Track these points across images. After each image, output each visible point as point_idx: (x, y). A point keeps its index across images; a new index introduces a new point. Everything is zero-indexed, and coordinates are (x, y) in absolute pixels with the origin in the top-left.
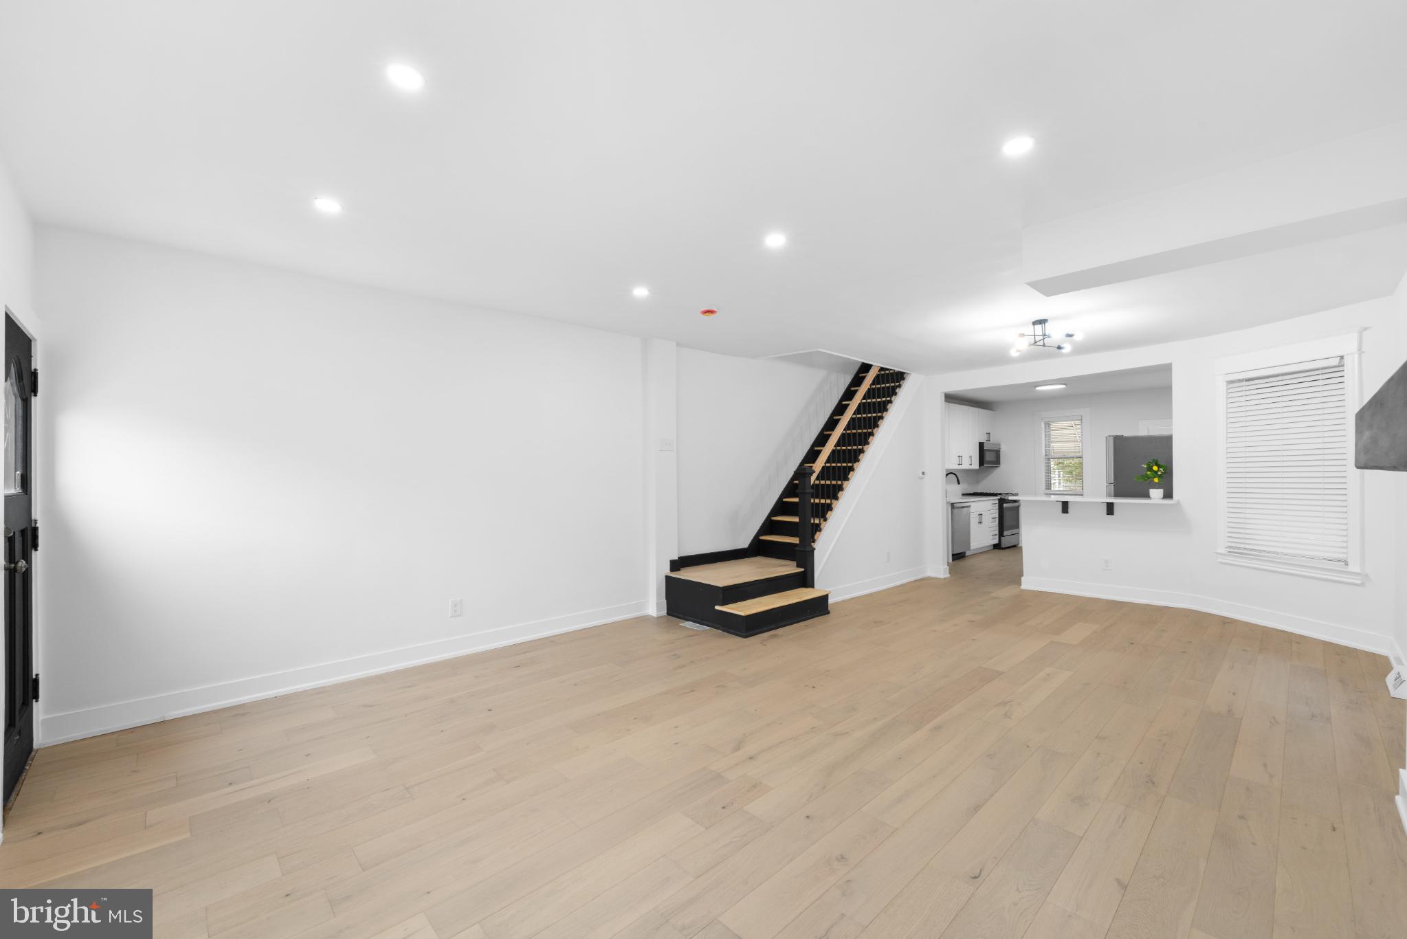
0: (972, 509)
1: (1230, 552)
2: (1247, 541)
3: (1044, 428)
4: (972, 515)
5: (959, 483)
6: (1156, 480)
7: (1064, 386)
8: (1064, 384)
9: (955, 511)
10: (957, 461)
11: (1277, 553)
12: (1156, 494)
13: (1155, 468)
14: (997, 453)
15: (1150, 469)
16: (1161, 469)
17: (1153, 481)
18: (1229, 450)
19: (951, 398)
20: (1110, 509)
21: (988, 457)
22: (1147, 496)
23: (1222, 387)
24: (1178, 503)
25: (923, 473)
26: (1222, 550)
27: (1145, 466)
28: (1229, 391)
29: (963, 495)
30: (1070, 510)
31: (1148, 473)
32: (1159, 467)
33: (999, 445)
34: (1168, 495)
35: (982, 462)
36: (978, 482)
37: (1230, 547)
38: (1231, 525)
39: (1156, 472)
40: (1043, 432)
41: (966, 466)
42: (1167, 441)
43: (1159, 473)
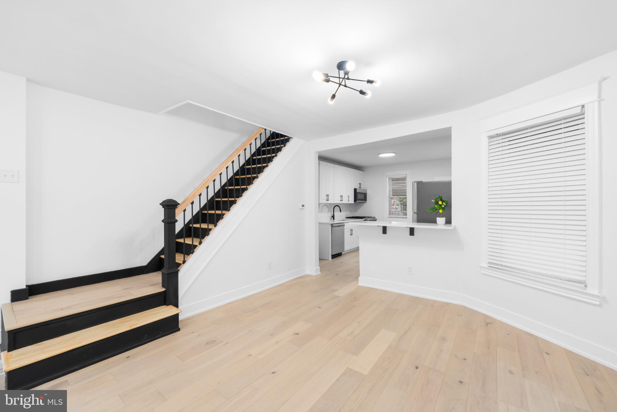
0: (345, 227)
1: (489, 267)
2: (503, 259)
3: (388, 182)
4: (345, 230)
5: (341, 212)
6: (441, 211)
7: (394, 155)
8: (395, 153)
9: (334, 228)
10: (339, 198)
11: (526, 271)
12: (441, 221)
13: (440, 203)
14: (365, 195)
15: (437, 203)
16: (444, 203)
17: (439, 211)
18: (490, 189)
19: (322, 158)
20: (412, 231)
21: (359, 196)
22: (435, 222)
23: (485, 141)
24: (455, 228)
25: (303, 206)
26: (485, 265)
27: (433, 201)
28: (490, 144)
29: (346, 218)
30: (387, 232)
31: (436, 206)
32: (443, 201)
33: (366, 190)
34: (449, 222)
35: (355, 200)
36: (356, 211)
37: (489, 263)
38: (491, 246)
39: (441, 205)
40: (388, 183)
41: (345, 201)
42: (448, 185)
43: (443, 206)
